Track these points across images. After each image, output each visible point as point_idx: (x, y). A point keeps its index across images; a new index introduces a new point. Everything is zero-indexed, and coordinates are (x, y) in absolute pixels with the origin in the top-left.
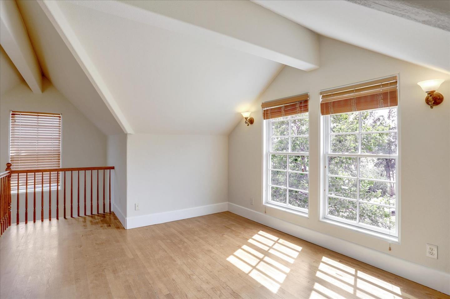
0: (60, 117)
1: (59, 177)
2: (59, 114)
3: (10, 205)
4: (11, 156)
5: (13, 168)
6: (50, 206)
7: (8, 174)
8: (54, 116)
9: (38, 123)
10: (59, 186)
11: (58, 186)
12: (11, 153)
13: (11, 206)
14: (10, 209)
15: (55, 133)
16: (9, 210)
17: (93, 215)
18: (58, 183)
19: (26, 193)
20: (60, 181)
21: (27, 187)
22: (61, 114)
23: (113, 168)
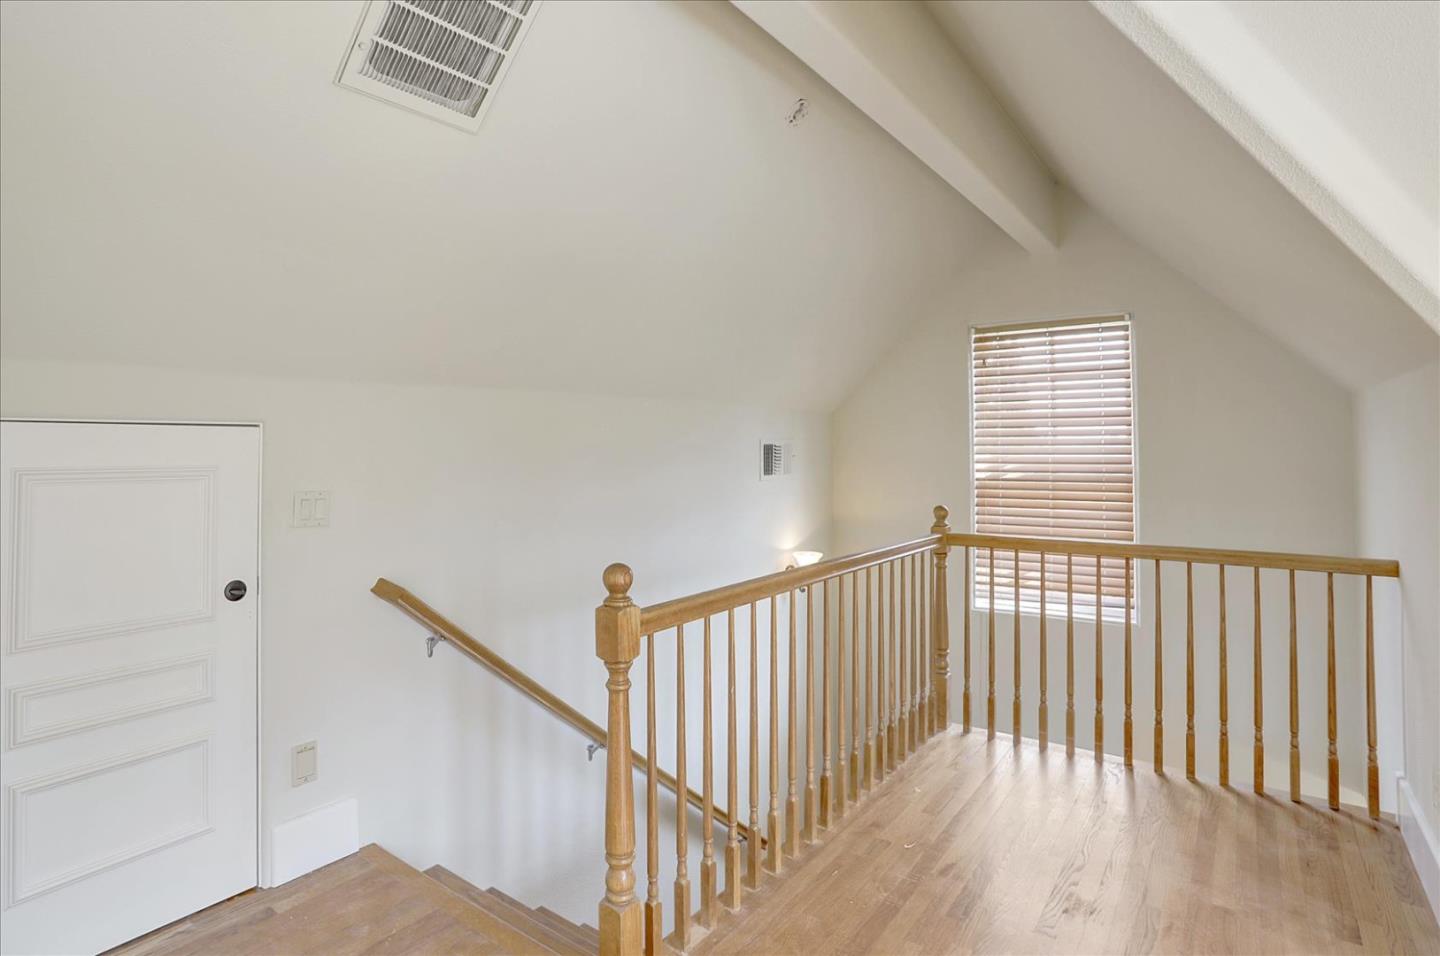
0: (1125, 328)
1: (1131, 571)
2: (1122, 318)
3: (945, 656)
4: (977, 480)
5: (953, 526)
6: (1070, 695)
7: (933, 544)
8: (1105, 329)
9: (1053, 362)
10: (1133, 608)
11: (1128, 607)
12: (978, 471)
13: (948, 659)
14: (945, 668)
15: (1114, 394)
16: (943, 671)
17: (1266, 803)
18: (1128, 595)
19: (1017, 613)
20: (1135, 590)
21: (1017, 594)
22: (1127, 317)
23: (1393, 570)
